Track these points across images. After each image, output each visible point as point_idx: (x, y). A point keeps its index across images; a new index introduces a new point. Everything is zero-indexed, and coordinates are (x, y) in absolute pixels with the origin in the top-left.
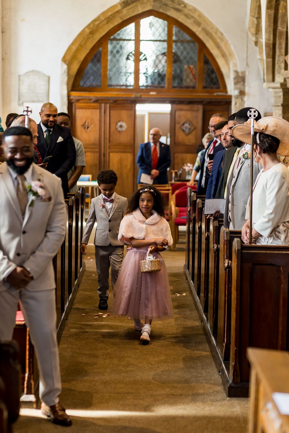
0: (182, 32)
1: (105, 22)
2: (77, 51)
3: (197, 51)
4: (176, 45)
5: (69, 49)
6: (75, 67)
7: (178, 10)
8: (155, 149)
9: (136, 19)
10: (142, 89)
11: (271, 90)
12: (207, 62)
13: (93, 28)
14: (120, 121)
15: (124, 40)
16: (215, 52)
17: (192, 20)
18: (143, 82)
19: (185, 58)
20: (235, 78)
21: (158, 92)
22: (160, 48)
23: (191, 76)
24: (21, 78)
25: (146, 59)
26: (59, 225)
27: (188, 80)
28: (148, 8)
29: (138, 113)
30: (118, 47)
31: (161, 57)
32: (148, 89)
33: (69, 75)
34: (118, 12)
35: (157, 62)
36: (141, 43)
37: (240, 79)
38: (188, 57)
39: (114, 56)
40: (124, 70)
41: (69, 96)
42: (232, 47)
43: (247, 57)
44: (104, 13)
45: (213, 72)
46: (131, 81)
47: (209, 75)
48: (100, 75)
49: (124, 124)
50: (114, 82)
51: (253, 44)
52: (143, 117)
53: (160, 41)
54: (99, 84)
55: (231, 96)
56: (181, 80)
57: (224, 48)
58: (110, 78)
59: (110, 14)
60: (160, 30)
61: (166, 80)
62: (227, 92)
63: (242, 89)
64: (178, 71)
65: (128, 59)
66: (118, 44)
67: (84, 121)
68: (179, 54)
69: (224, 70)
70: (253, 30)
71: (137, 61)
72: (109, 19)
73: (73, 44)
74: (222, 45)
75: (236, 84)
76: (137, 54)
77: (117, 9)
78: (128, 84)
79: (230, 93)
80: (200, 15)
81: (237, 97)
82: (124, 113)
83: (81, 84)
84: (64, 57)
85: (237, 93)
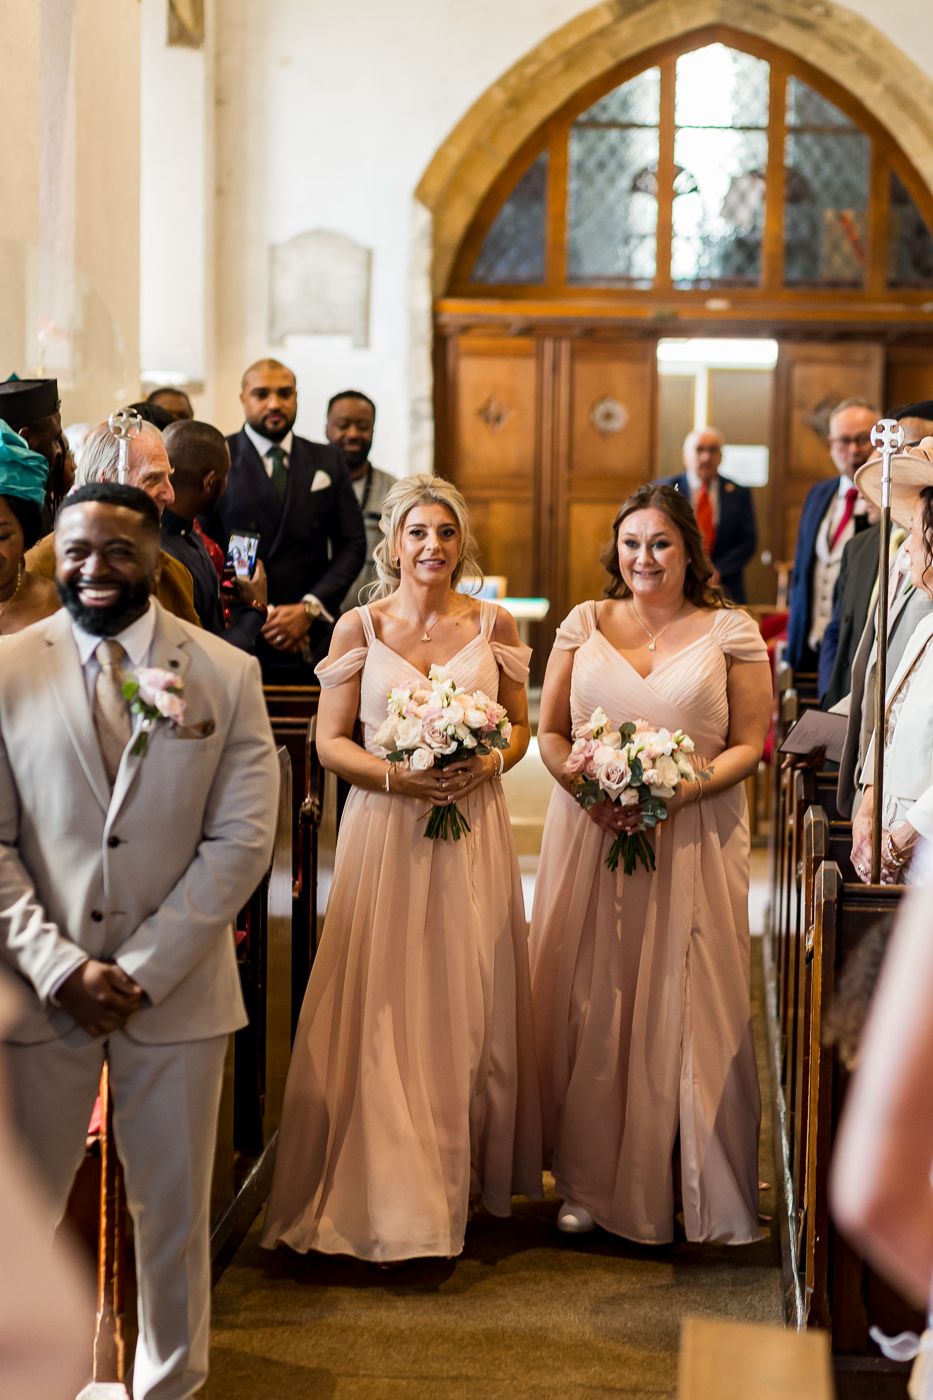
0: (817, 97)
1: (559, 67)
2: (466, 163)
3: (866, 162)
4: (798, 143)
5: (439, 157)
6: (459, 218)
7: (803, 25)
8: (705, 499)
9: (662, 55)
10: (683, 293)
12: (899, 197)
13: (517, 87)
14: (602, 399)
15: (624, 126)
16: (928, 164)
17: (850, 59)
18: (687, 263)
19: (827, 184)
21: (736, 302)
22: (742, 152)
23: (847, 247)
24: (279, 253)
25: (695, 189)
26: (241, 815)
27: (837, 261)
28: (704, 18)
29: (664, 369)
30: (603, 148)
31: (745, 184)
32: (702, 290)
33: (436, 242)
34: (602, 33)
35: (734, 199)
36: (679, 136)
38: (837, 182)
39: (589, 180)
40: (620, 229)
41: (435, 314)
44: (554, 38)
46: (644, 263)
47: (906, 243)
48: (543, 243)
49: (617, 408)
50: (590, 266)
52: (687, 383)
53: (744, 128)
54: (538, 272)
56: (813, 258)
58: (576, 254)
59: (573, 39)
61: (763, 262)
64: (804, 230)
65: (635, 188)
66: (602, 138)
67: (485, 396)
68: (807, 171)
71: (666, 197)
72: (572, 58)
73: (451, 140)
76: (665, 178)
77: (597, 24)
78: (636, 274)
80: (879, 42)
82: (619, 373)
83: (480, 272)
84: (421, 185)
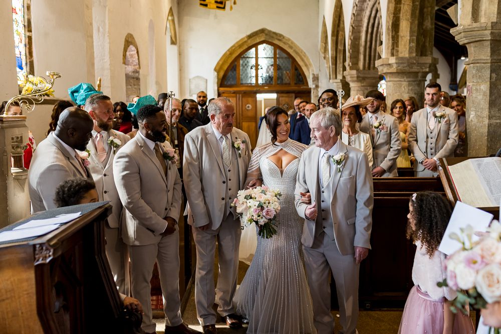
0: (282, 52)
1: (238, 48)
2: (223, 64)
3: (291, 63)
4: (279, 60)
5: (218, 63)
6: (222, 74)
7: (280, 40)
9: (256, 45)
10: (260, 86)
11: (335, 84)
13: (231, 51)
14: (248, 104)
15: (249, 58)
16: (301, 63)
17: (287, 46)
18: (260, 81)
19: (284, 67)
20: (313, 78)
21: (269, 87)
22: (270, 62)
23: (288, 78)
24: (191, 80)
25: (262, 68)
27: (286, 80)
28: (262, 39)
29: (258, 99)
30: (246, 62)
31: (270, 67)
32: (263, 85)
33: (218, 78)
34: (245, 42)
35: (268, 70)
36: (259, 59)
37: (316, 79)
38: (286, 66)
39: (244, 67)
40: (249, 75)
41: (218, 90)
42: (311, 60)
43: (319, 66)
44: (237, 43)
45: (300, 75)
46: (254, 81)
47: (298, 77)
48: (236, 78)
49: (250, 106)
50: (244, 82)
51: (323, 58)
52: (261, 101)
53: (270, 58)
54: (235, 83)
55: (311, 89)
56: (282, 80)
57: (306, 61)
58: (242, 80)
59: (241, 43)
60: (270, 52)
61: (274, 80)
62: (308, 86)
63: (317, 83)
64: (280, 75)
65: (251, 68)
66: (246, 60)
68: (281, 65)
69: (306, 73)
70: (323, 50)
71: (257, 69)
72: (240, 46)
73: (220, 60)
74: (305, 59)
75: (313, 81)
76: (257, 66)
77: (244, 40)
78: (252, 83)
79: (310, 87)
80: (292, 43)
81: (314, 89)
82: (250, 99)
83: (225, 83)
84: (215, 68)
85: (314, 86)
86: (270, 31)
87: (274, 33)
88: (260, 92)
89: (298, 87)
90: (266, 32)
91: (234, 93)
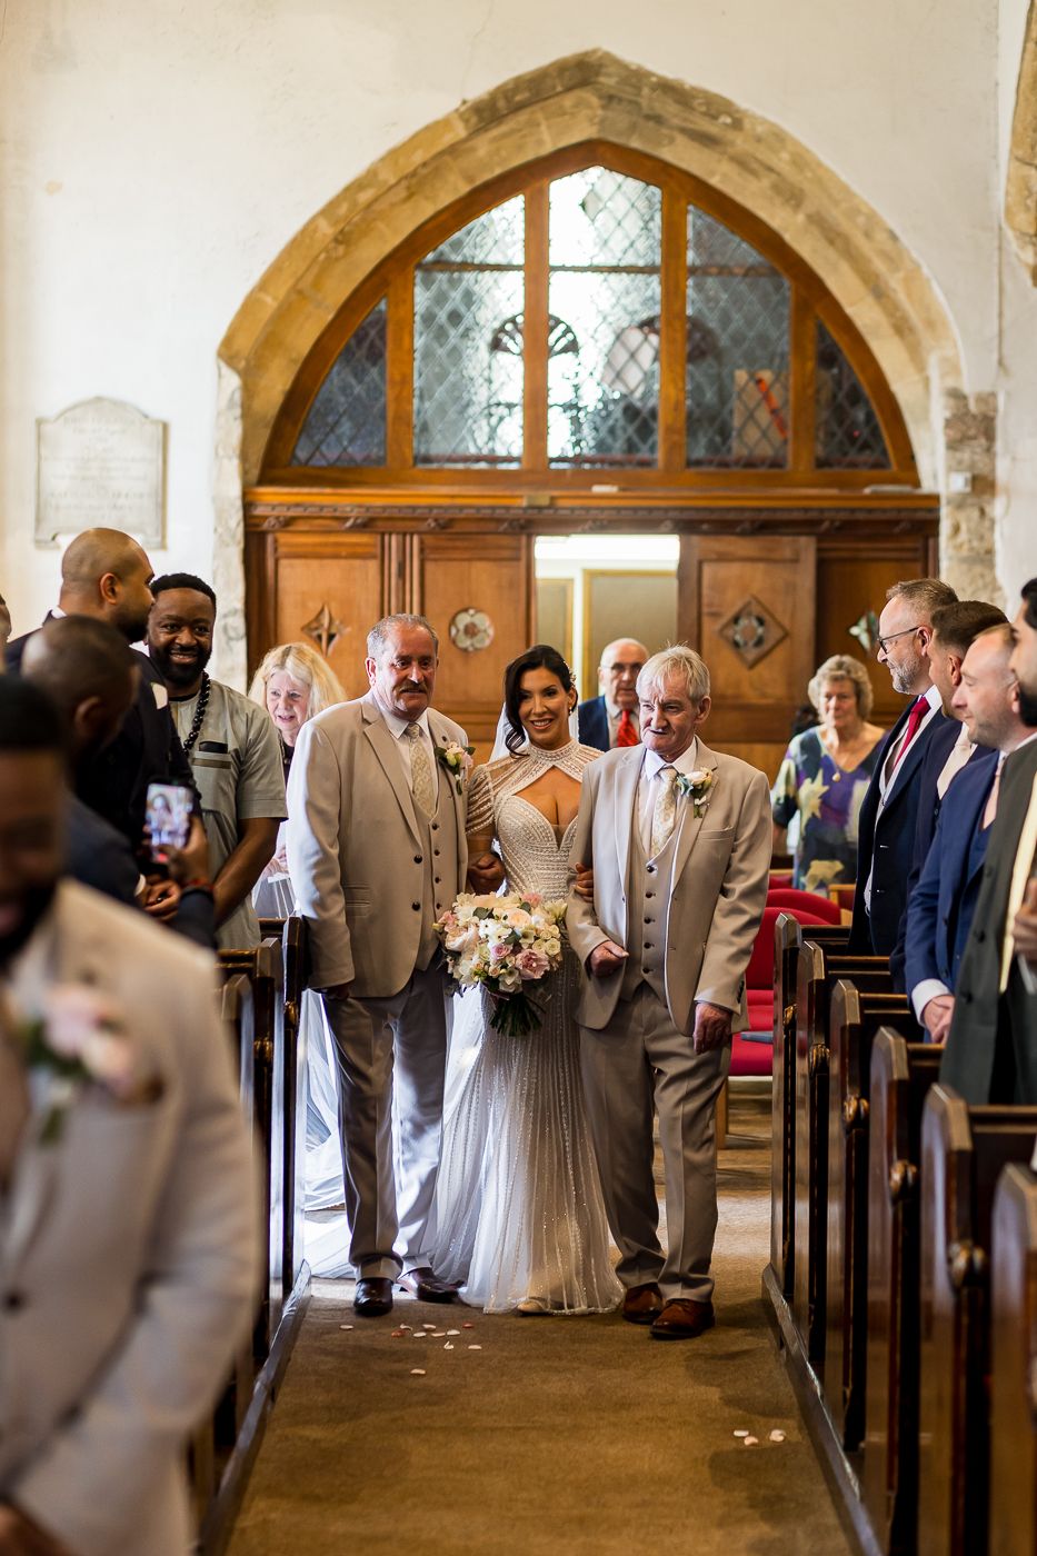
0: (721, 231)
1: (401, 193)
2: (284, 313)
3: (786, 311)
4: (699, 288)
5: (250, 306)
6: (277, 383)
7: (707, 140)
9: (530, 178)
10: (562, 472)
12: (829, 357)
13: (348, 218)
14: (466, 610)
15: (483, 267)
16: (863, 313)
17: (766, 182)
18: (560, 440)
19: (737, 340)
20: (948, 424)
21: (626, 486)
22: (635, 301)
23: (764, 416)
24: (47, 429)
25: (573, 347)
27: (753, 434)
28: (581, 132)
29: (541, 572)
30: (456, 295)
31: (635, 337)
32: (582, 470)
33: (247, 414)
34: (453, 150)
35: (622, 356)
36: (556, 279)
37: (974, 427)
38: (752, 334)
39: (441, 335)
40: (481, 395)
41: (248, 506)
42: (937, 294)
43: (1001, 334)
44: (393, 155)
45: (855, 396)
46: (510, 438)
47: (839, 413)
48: (383, 416)
49: (483, 621)
50: (439, 446)
52: (563, 589)
53: (630, 270)
54: (375, 452)
55: (934, 498)
56: (724, 432)
57: (901, 296)
58: (425, 428)
59: (419, 157)
60: (633, 225)
61: (659, 436)
62: (917, 483)
63: (982, 468)
64: (710, 396)
65: (496, 345)
66: (453, 284)
67: (314, 607)
68: (712, 323)
69: (903, 388)
71: (536, 359)
72: (416, 182)
73: (263, 285)
74: (895, 283)
75: (953, 446)
76: (536, 330)
77: (448, 139)
78: (501, 452)
79: (927, 486)
80: (801, 160)
81: (960, 503)
82: (483, 576)
83: (303, 452)
84: (228, 342)
85: (958, 483)
86: (636, 77)
87: (668, 88)
88: (561, 524)
89: (841, 485)
90: (608, 81)
91: (365, 525)
